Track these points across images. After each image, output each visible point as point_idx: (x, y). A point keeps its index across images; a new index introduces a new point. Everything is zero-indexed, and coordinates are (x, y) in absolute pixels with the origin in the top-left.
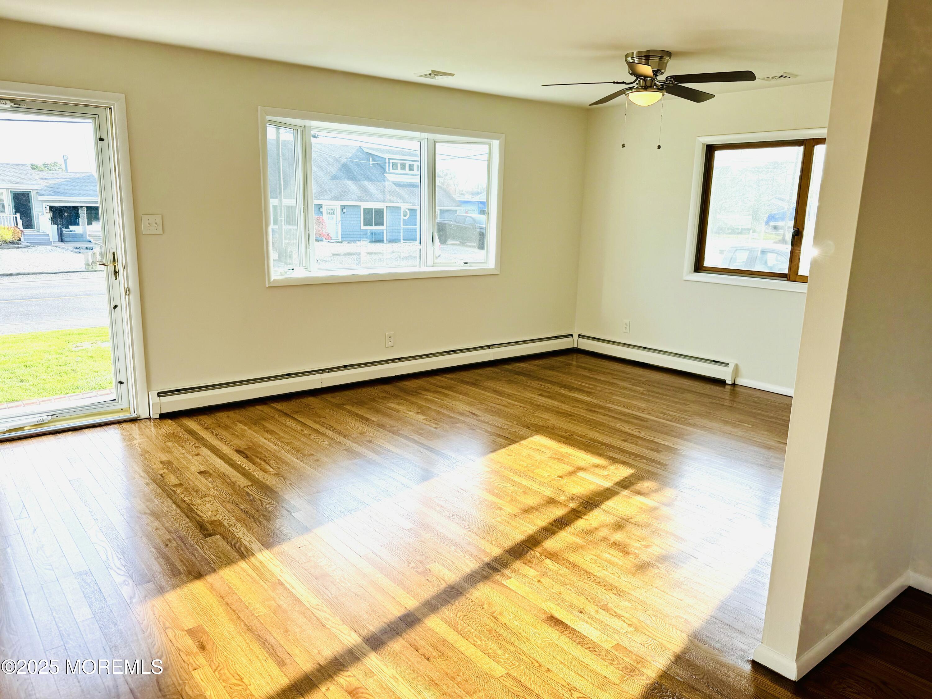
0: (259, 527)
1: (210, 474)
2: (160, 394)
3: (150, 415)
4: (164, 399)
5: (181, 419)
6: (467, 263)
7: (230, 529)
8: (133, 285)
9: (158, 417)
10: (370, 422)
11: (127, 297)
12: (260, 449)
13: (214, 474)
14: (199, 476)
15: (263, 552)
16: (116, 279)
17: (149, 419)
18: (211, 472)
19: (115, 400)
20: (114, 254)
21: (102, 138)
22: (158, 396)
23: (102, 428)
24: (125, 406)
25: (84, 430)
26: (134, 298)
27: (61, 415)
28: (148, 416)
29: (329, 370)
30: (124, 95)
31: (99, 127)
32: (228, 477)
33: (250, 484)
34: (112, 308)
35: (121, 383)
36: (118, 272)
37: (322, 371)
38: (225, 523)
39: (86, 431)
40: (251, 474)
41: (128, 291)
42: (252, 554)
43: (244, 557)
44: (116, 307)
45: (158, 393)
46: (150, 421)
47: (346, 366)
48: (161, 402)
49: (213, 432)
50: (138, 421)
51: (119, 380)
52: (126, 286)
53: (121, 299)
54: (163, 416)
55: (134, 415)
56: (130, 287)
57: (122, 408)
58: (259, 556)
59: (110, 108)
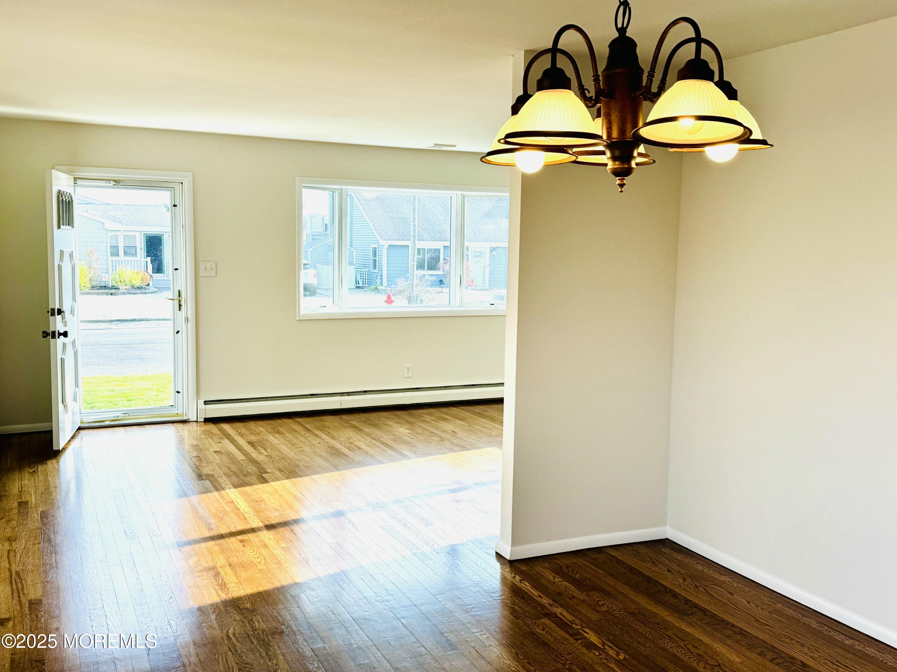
0: (237, 478)
1: (222, 453)
2: (206, 403)
3: (197, 419)
4: (209, 407)
5: (219, 424)
6: (493, 304)
7: (217, 478)
8: (191, 316)
9: (203, 420)
10: (363, 432)
11: (186, 324)
12: (265, 443)
13: (225, 453)
14: (213, 453)
15: (231, 490)
16: (180, 310)
17: (197, 422)
18: (223, 452)
19: (173, 406)
20: (179, 291)
21: (175, 204)
22: (204, 404)
23: (159, 425)
24: (180, 411)
25: (146, 426)
26: (191, 325)
27: (131, 414)
28: (195, 420)
29: (349, 394)
30: (192, 173)
31: (174, 197)
32: (233, 455)
33: (246, 459)
34: (175, 333)
35: (178, 392)
36: (182, 306)
37: (342, 394)
38: (216, 476)
39: (147, 427)
40: (250, 454)
41: (187, 319)
42: (223, 489)
43: (217, 490)
44: (178, 332)
45: (205, 402)
46: (197, 423)
47: (365, 392)
48: (206, 408)
49: (238, 431)
50: (187, 423)
51: (177, 390)
52: (186, 316)
53: (182, 327)
54: (207, 420)
55: (185, 418)
56: (189, 317)
57: (178, 412)
58: (228, 491)
59: (182, 183)
